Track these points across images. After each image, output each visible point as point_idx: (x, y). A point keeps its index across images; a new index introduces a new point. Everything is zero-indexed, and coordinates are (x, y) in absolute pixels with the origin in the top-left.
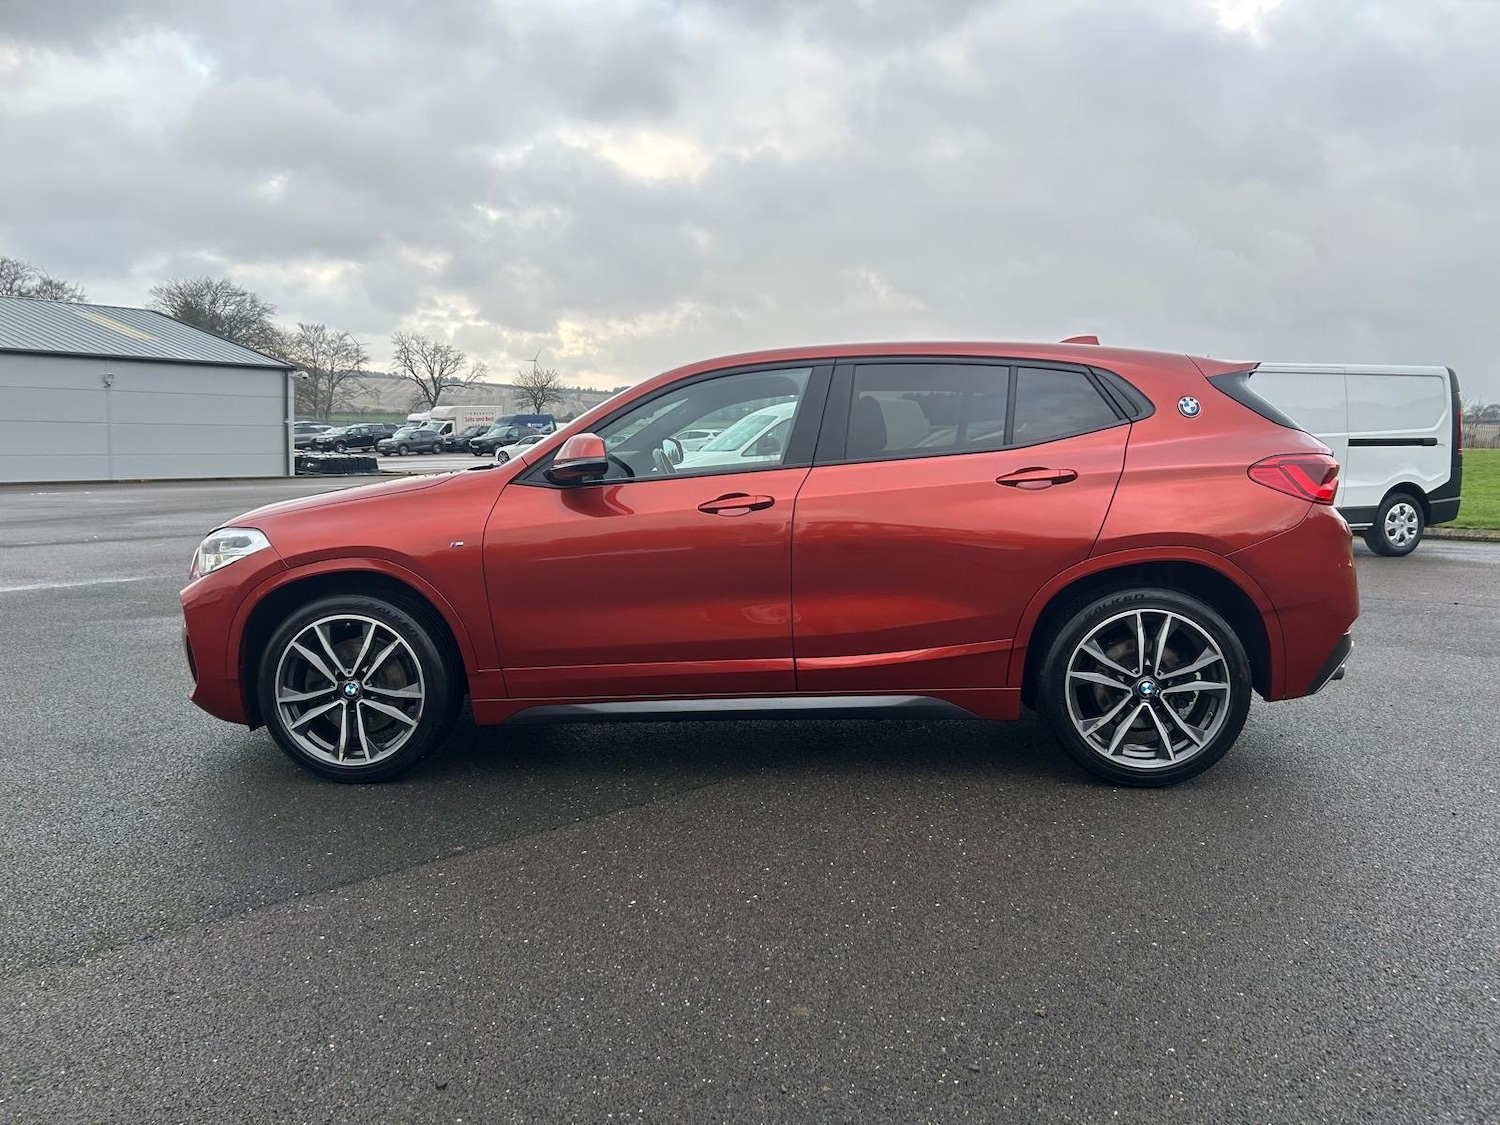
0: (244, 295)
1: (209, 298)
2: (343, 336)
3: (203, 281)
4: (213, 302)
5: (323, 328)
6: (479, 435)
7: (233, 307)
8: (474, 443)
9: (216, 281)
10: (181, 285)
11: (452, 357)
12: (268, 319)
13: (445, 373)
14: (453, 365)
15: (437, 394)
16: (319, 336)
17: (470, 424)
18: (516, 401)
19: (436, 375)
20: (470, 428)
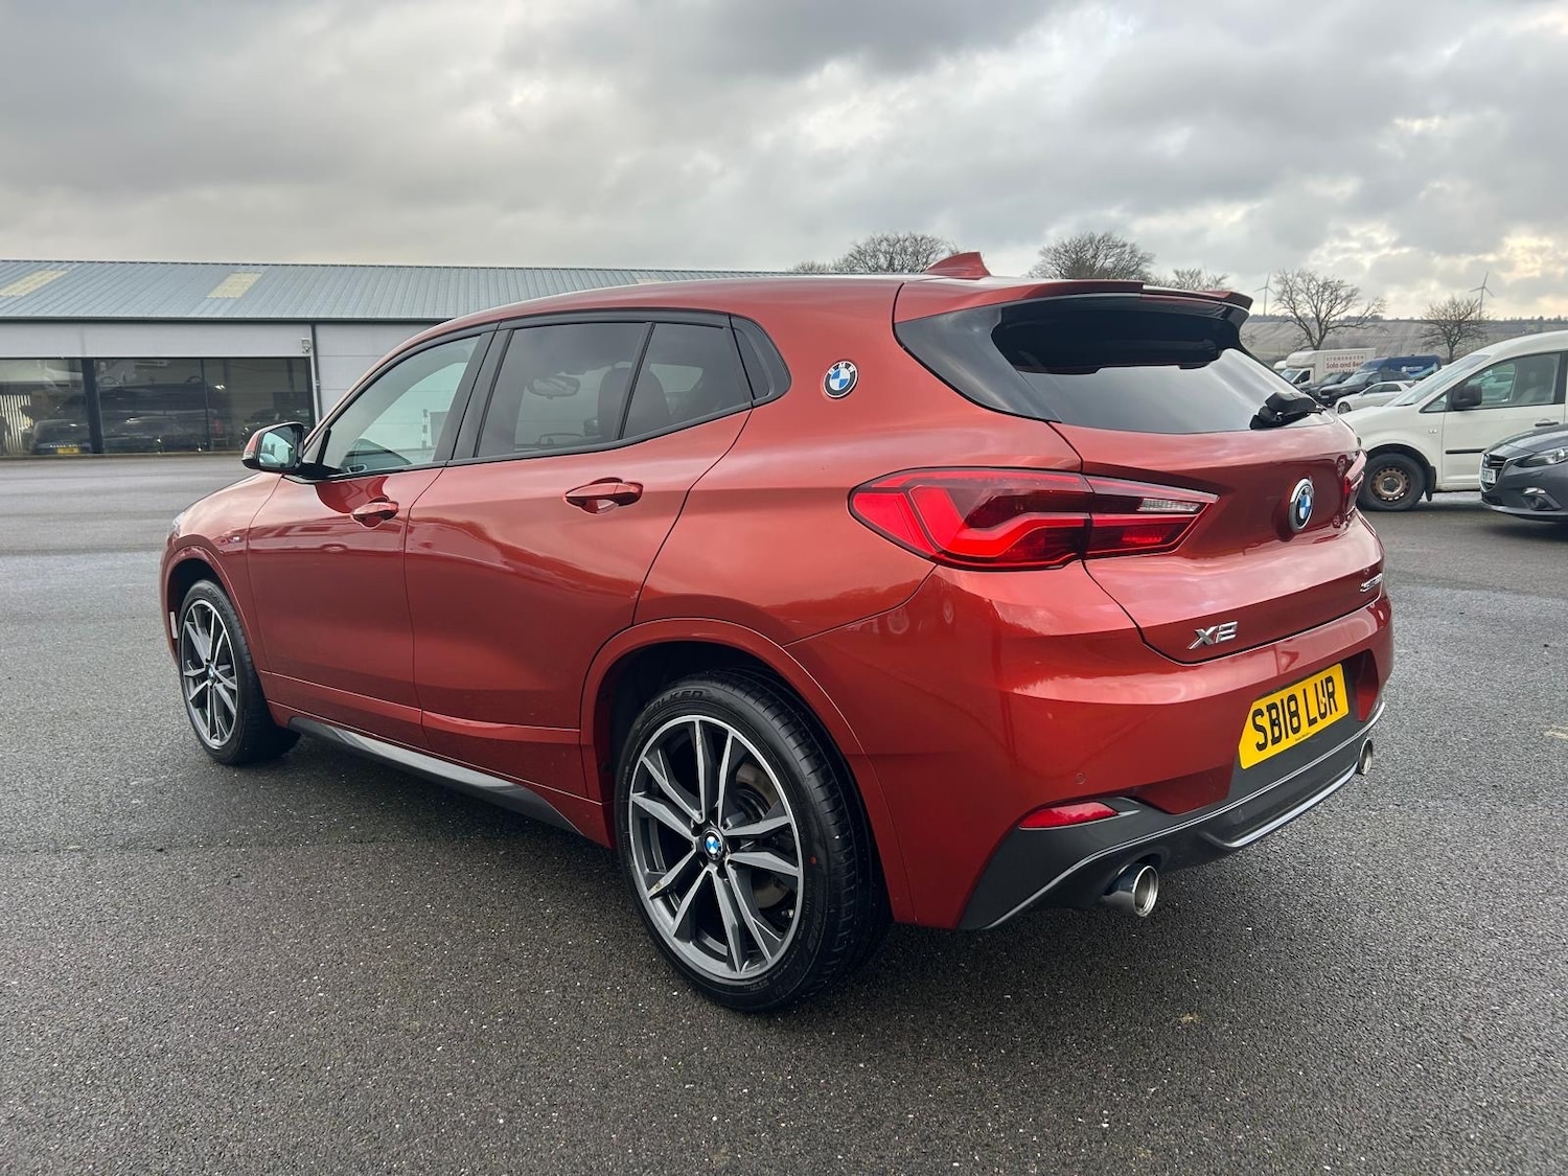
0: (1124, 245)
1: (1091, 252)
2: (1220, 280)
3: (1086, 237)
4: (1095, 256)
5: (1199, 273)
6: (1339, 383)
7: (1113, 259)
8: (1324, 393)
9: (1099, 235)
10: (1066, 243)
11: (1343, 293)
12: (1147, 269)
13: (1333, 312)
14: (1344, 303)
15: (1322, 337)
16: (1194, 281)
17: (1333, 370)
18: (1423, 340)
19: (1322, 315)
20: (1331, 375)
